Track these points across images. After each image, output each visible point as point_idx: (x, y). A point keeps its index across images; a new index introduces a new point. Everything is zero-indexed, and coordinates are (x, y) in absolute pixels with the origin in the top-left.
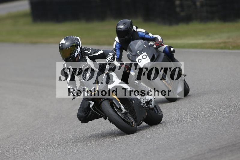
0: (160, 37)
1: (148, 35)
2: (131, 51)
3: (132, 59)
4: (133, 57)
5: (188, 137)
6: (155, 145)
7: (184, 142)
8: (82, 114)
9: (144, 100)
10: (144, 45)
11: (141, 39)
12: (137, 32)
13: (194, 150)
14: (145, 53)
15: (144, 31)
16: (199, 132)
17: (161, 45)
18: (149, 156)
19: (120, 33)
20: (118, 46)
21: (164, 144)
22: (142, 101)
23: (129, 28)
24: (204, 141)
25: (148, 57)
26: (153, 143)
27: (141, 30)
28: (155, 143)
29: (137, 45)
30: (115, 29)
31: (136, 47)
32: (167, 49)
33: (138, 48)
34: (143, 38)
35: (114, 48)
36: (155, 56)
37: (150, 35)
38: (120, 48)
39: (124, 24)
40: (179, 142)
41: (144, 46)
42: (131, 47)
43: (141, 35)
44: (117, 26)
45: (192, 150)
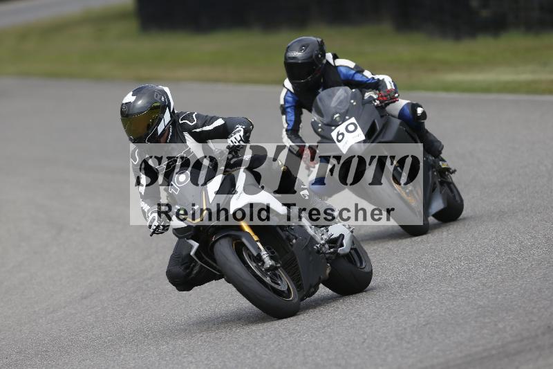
0: (391, 80)
1: (361, 76)
2: (320, 113)
3: (322, 134)
4: (326, 127)
5: (497, 298)
6: (422, 315)
7: (489, 309)
8: (179, 270)
9: (325, 237)
10: (351, 99)
11: (345, 85)
12: (336, 67)
13: (512, 327)
14: (353, 120)
15: (352, 64)
16: (524, 286)
17: (391, 99)
18: (409, 343)
19: (293, 70)
20: (290, 99)
21: (443, 314)
22: (318, 238)
23: (314, 56)
24: (534, 308)
25: (359, 129)
26: (417, 312)
27: (344, 63)
28: (423, 313)
29: (335, 99)
30: (283, 60)
31: (334, 103)
32: (408, 111)
33: (336, 106)
34: (350, 82)
35: (282, 105)
36: (377, 125)
37: (368, 74)
38: (294, 104)
39: (304, 46)
40: (478, 308)
41: (352, 101)
42: (319, 104)
43: (344, 75)
44: (287, 51)
45: (508, 328)
